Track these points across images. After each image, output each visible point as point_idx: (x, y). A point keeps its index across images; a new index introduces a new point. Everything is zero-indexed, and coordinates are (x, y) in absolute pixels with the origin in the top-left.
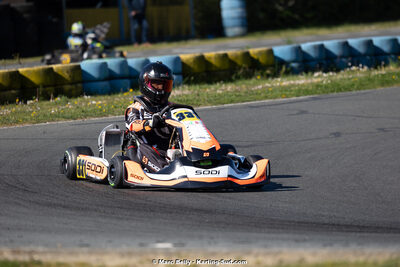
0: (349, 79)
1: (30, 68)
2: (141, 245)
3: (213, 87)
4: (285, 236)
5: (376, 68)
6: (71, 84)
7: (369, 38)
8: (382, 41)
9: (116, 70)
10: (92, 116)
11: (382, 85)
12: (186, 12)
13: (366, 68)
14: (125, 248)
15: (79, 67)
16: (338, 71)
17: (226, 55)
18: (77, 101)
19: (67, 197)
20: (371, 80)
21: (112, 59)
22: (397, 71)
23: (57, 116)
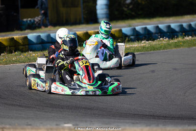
0: (159, 44)
1: (3, 38)
2: (57, 125)
4: (128, 121)
5: (172, 39)
6: (23, 46)
7: (169, 24)
8: (175, 25)
9: (45, 39)
11: (175, 47)
12: (79, 11)
13: (167, 39)
14: (49, 126)
15: (27, 37)
16: (153, 40)
18: (25, 54)
19: (21, 101)
20: (169, 44)
21: (42, 33)
22: (183, 40)
23: (16, 61)
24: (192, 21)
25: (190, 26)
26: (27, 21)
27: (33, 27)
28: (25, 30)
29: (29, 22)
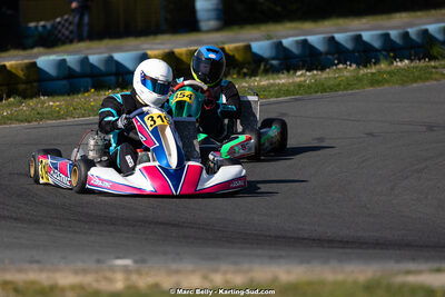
0: (335, 78)
2: (98, 261)
4: (259, 252)
5: (365, 66)
6: (26, 83)
7: (358, 33)
8: (373, 36)
9: (76, 67)
10: (48, 119)
11: (372, 84)
13: (354, 66)
14: (80, 265)
15: (34, 64)
16: (323, 69)
18: (32, 102)
19: (19, 208)
20: (359, 79)
21: (71, 56)
22: (389, 69)
23: (9, 119)
24: (411, 26)
25: (406, 35)
26: (36, 27)
27: (49, 41)
28: (32, 47)
29: (40, 29)
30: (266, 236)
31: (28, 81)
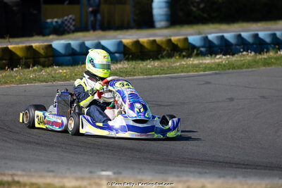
0: (241, 61)
1: (16, 45)
2: (91, 172)
3: (145, 63)
4: (192, 169)
5: (260, 53)
6: (45, 57)
7: (256, 32)
8: (265, 35)
9: (77, 49)
10: (58, 81)
11: (264, 66)
12: (128, 10)
13: (253, 53)
14: (79, 174)
15: (51, 46)
16: (233, 54)
17: (155, 41)
18: (49, 70)
20: (256, 62)
21: (74, 41)
22: (275, 56)
23: (34, 80)
26: (52, 22)
27: (60, 31)
28: (49, 35)
30: (196, 159)
31: (46, 57)
